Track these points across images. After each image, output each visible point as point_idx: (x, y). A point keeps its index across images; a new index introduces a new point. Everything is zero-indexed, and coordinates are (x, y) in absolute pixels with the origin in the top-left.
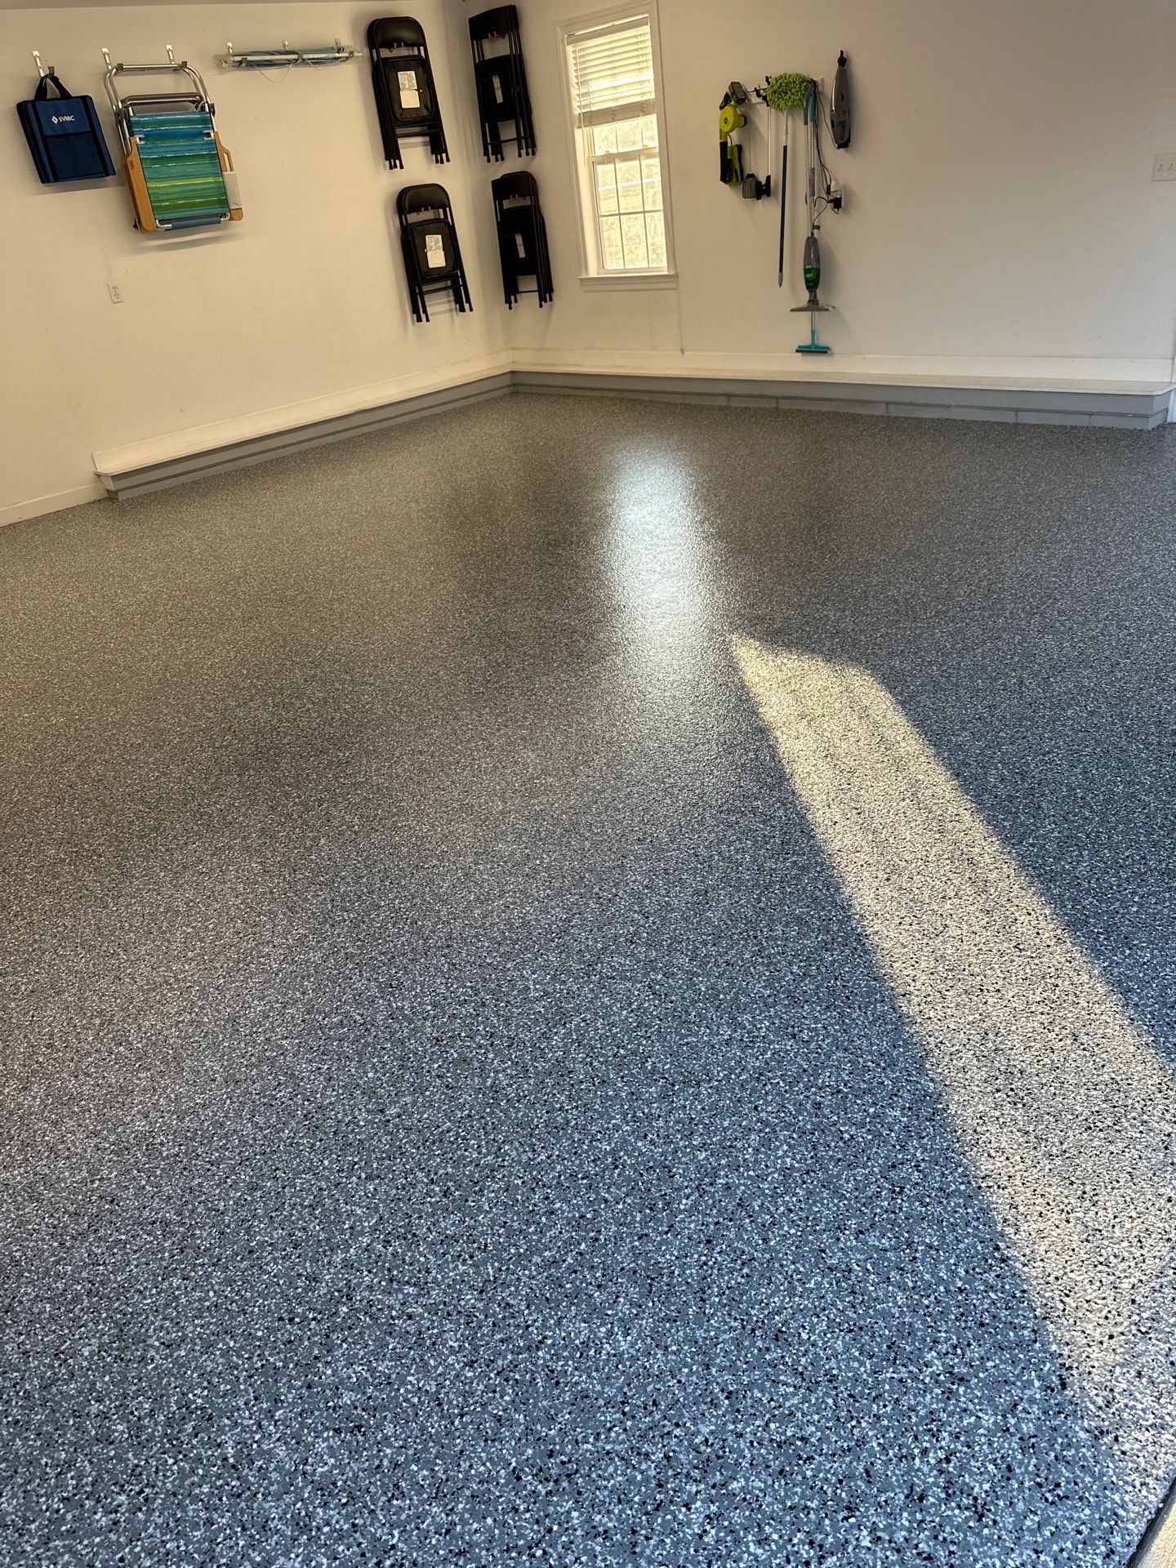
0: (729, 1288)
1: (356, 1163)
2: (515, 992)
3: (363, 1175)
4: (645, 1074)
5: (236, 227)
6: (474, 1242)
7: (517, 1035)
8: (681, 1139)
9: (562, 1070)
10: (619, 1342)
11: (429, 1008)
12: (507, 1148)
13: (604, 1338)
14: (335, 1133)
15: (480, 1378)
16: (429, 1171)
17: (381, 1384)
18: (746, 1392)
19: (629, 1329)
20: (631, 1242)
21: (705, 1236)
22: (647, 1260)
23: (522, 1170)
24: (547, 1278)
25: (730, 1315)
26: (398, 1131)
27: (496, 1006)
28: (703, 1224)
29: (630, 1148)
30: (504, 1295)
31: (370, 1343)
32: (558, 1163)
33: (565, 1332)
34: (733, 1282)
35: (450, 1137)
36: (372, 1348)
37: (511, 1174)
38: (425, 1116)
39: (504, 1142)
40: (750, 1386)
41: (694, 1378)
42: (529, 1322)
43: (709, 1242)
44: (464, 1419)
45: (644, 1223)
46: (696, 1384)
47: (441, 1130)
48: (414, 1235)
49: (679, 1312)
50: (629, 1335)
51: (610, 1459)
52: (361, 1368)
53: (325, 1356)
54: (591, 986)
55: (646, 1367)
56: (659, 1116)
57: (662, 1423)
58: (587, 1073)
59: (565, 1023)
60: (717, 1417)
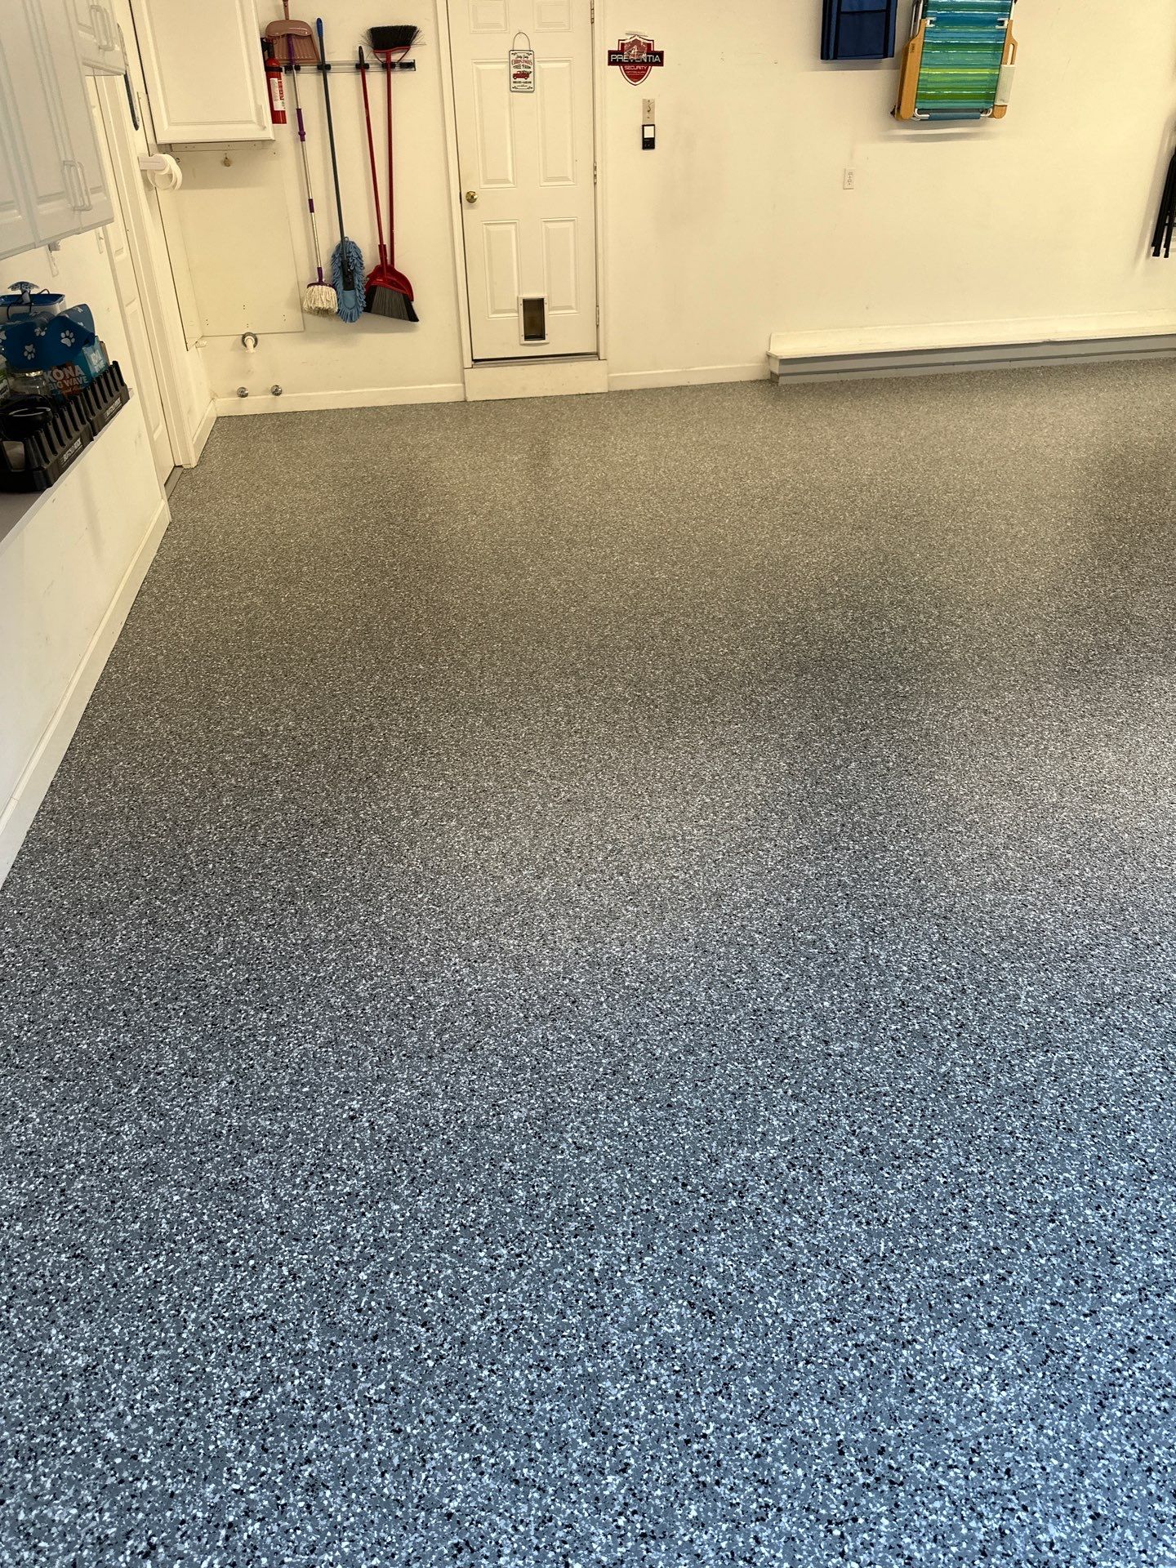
0: (1138, 1411)
1: (787, 1077)
2: (1003, 995)
3: (790, 1092)
4: (1121, 1145)
5: (994, 125)
6: (876, 1211)
7: (989, 1038)
8: (1140, 1232)
9: (1026, 1096)
10: (992, 1391)
11: (905, 969)
12: (940, 1141)
13: (977, 1377)
14: (776, 1040)
15: (838, 1338)
16: (854, 1122)
17: (744, 1288)
18: (1116, 1525)
19: (1007, 1385)
20: (1041, 1302)
21: (1130, 1343)
22: (1054, 1331)
23: (949, 1171)
24: (938, 1286)
25: (1128, 1437)
26: (836, 1069)
27: (976, 999)
28: (1132, 1330)
29: (1075, 1210)
30: (887, 1276)
31: (746, 1245)
32: (990, 1184)
33: (937, 1346)
34: (1145, 1408)
35: (885, 1101)
36: (746, 1251)
37: (935, 1168)
38: (867, 1069)
39: (939, 1134)
40: (1124, 1523)
41: (1062, 1475)
42: (904, 1317)
43: (1132, 1351)
44: (809, 1366)
45: (1064, 1291)
46: (1062, 1482)
47: (878, 1090)
48: (820, 1172)
49: (1069, 1401)
50: (1005, 1390)
51: (940, 1494)
52: (730, 1263)
53: (702, 1234)
54: (1092, 1027)
55: (1011, 1432)
56: (1122, 1196)
57: (1008, 1496)
58: (1053, 1112)
59: (1048, 1051)
60: (1073, 1529)
